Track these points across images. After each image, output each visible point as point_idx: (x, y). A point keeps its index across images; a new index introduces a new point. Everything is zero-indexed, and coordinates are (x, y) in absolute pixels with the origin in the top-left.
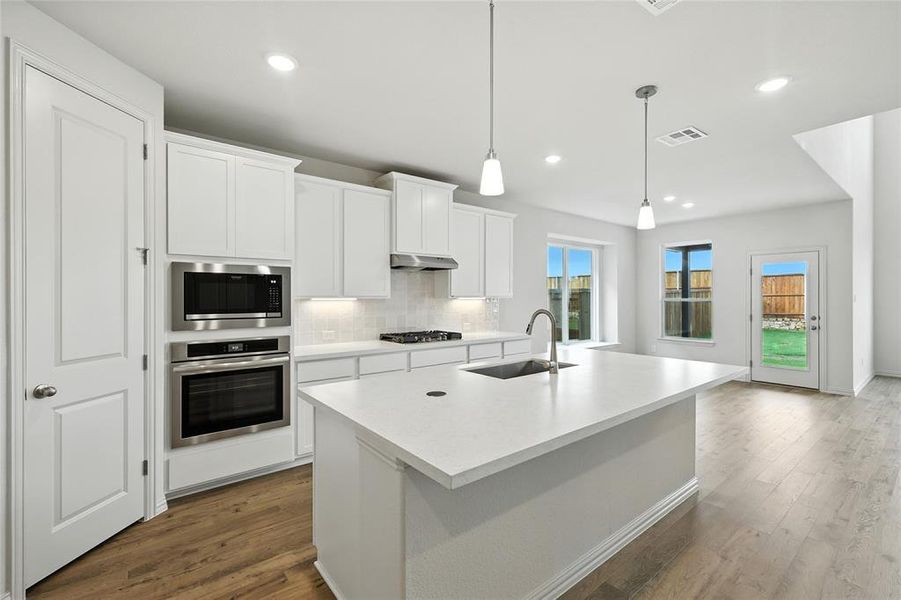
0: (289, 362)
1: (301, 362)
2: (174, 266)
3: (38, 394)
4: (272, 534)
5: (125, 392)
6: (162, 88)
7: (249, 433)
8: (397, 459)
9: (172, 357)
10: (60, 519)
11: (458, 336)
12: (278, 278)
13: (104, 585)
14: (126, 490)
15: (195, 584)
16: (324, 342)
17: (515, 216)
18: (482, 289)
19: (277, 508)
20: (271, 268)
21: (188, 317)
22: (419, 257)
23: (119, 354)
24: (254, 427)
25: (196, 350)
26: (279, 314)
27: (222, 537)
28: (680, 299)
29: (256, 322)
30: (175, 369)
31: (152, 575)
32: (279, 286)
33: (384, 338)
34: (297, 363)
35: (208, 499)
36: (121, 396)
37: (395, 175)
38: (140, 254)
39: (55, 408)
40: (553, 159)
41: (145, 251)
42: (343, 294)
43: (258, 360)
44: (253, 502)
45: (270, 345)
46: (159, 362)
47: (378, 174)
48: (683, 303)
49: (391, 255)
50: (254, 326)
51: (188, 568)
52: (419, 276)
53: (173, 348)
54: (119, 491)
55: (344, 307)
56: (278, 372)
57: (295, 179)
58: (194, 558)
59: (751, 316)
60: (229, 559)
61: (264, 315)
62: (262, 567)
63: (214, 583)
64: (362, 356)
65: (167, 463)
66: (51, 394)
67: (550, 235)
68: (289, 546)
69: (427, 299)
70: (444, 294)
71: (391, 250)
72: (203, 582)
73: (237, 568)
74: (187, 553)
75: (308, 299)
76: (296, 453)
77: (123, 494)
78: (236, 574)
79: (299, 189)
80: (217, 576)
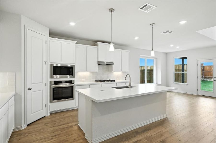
0: (74, 85)
1: (77, 86)
2: (51, 65)
3: (29, 89)
4: (70, 120)
5: (42, 90)
6: (49, 29)
7: (66, 100)
8: (91, 100)
9: (51, 84)
10: (32, 113)
11: (114, 81)
12: (72, 67)
13: (40, 125)
14: (43, 110)
15: (56, 126)
16: (82, 82)
17: (130, 51)
18: (121, 69)
19: (71, 116)
20: (71, 65)
21: (54, 75)
22: (106, 62)
23: (41, 83)
24: (67, 99)
25: (55, 82)
26: (72, 75)
27: (61, 120)
28: (181, 72)
29: (67, 77)
30: (51, 86)
31: (48, 124)
32: (72, 69)
33: (96, 81)
34: (76, 86)
35: (58, 114)
36: (42, 91)
37: (99, 43)
38: (45, 63)
39: (31, 92)
40: (136, 38)
41: (46, 62)
42: (86, 71)
43: (68, 85)
44: (67, 115)
45: (70, 82)
46: (48, 85)
47: (95, 43)
48: (182, 73)
49: (98, 62)
50: (67, 78)
51: (54, 124)
52: (105, 66)
53: (51, 82)
54: (41, 110)
55: (87, 74)
56: (72, 87)
57: (76, 45)
58: (55, 123)
59: (198, 77)
60: (62, 123)
61: (69, 75)
62: (68, 125)
63: (59, 126)
64: (91, 85)
65: (50, 105)
66: (31, 89)
67: (140, 55)
68: (73, 122)
69: (107, 72)
70: (111, 71)
71: (98, 60)
72: (57, 126)
73: (64, 125)
74: (54, 122)
75: (78, 72)
76: (76, 106)
77: (42, 110)
78: (63, 125)
79: (76, 47)
80: (60, 125)
